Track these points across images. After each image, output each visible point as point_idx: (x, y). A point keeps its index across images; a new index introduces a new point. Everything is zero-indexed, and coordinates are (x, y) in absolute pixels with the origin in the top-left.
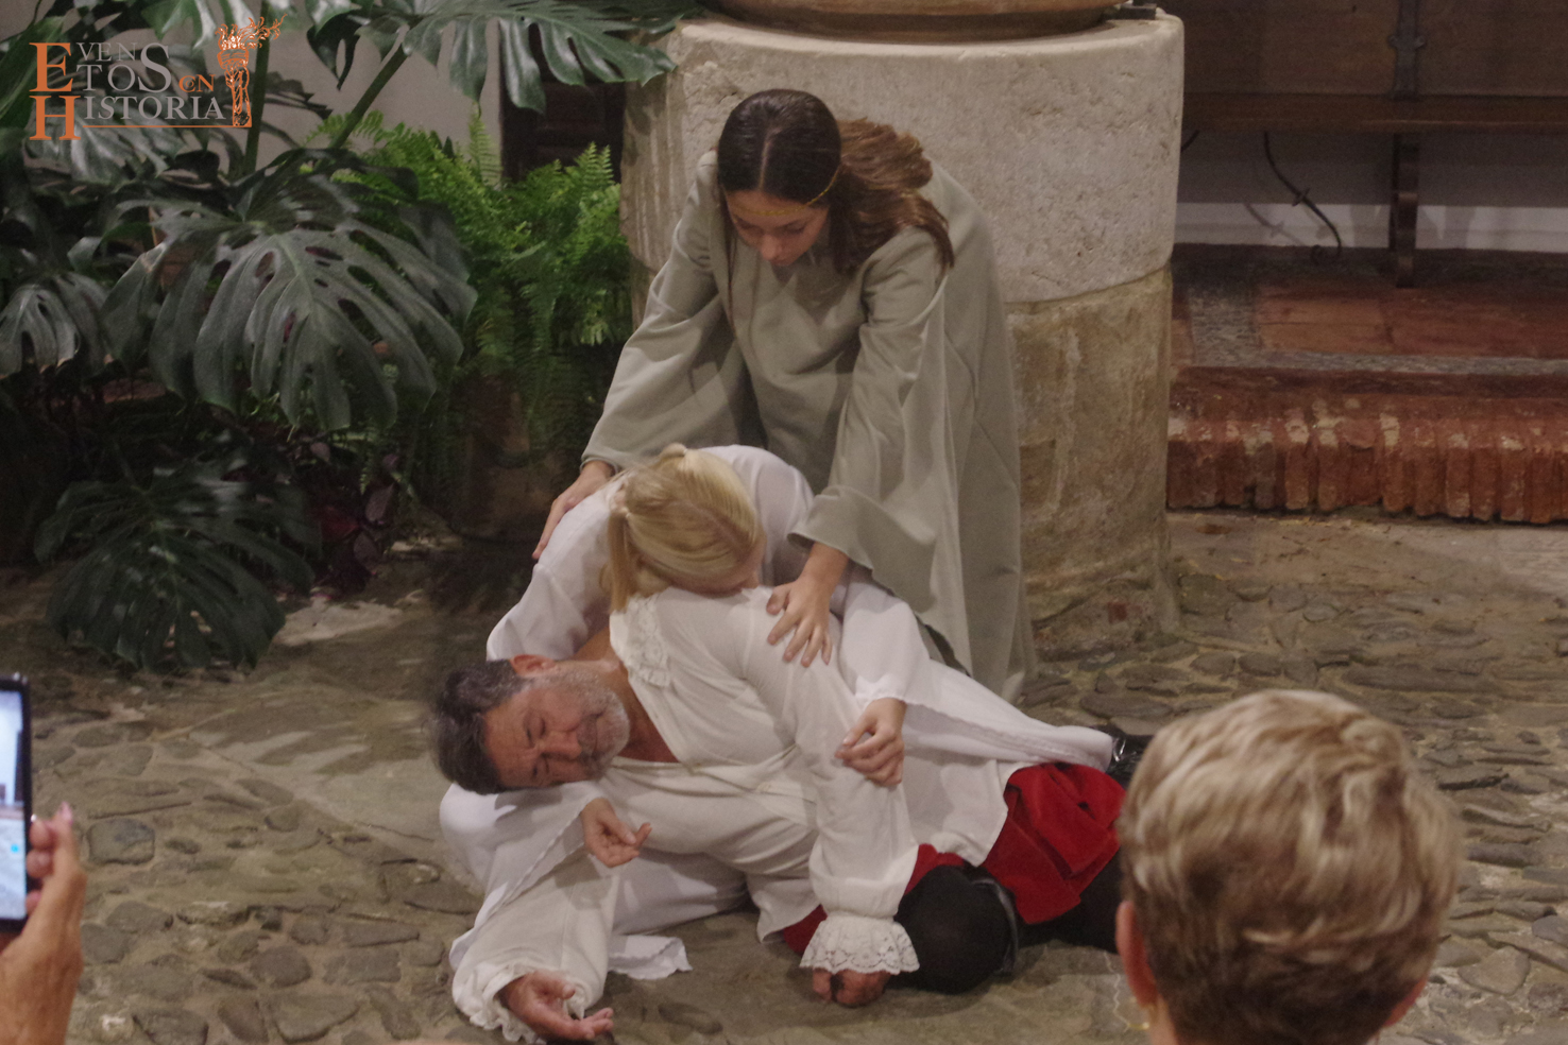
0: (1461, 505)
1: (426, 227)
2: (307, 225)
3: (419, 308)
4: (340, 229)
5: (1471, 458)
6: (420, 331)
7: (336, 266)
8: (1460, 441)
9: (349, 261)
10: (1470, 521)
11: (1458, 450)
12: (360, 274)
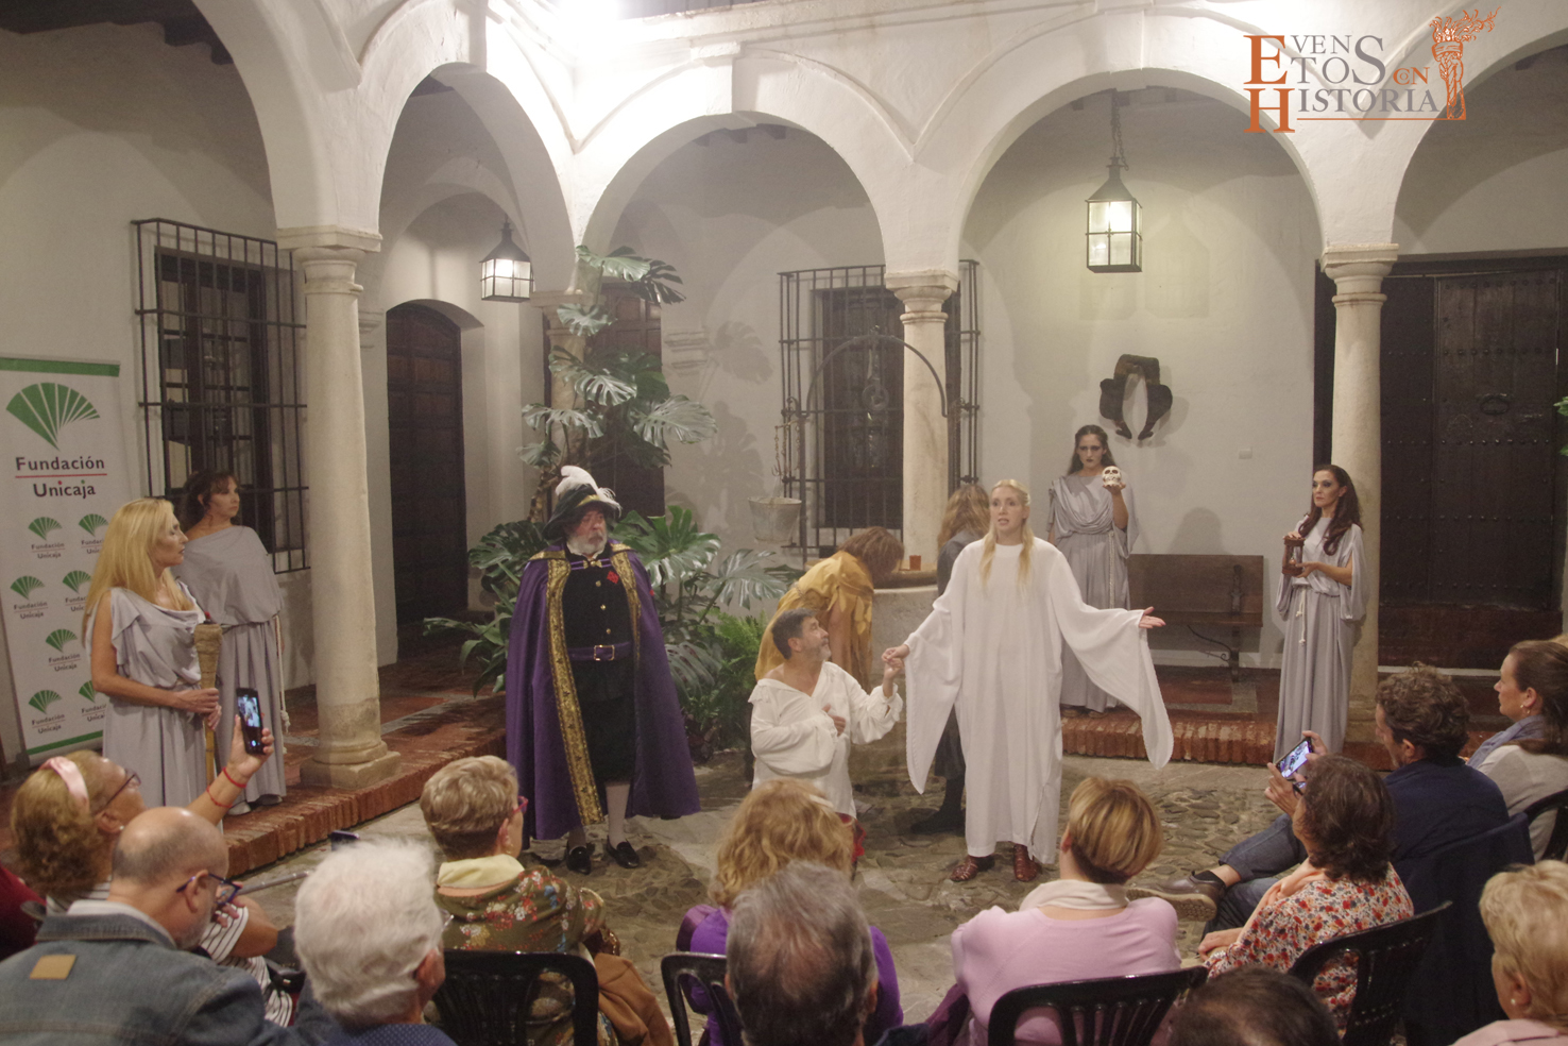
0: (1082, 750)
1: (711, 646)
2: (671, 643)
3: (702, 672)
4: (681, 645)
5: (1086, 733)
6: (701, 679)
7: (676, 656)
8: (1083, 728)
9: (681, 655)
10: (1086, 755)
11: (1081, 731)
12: (685, 661)
